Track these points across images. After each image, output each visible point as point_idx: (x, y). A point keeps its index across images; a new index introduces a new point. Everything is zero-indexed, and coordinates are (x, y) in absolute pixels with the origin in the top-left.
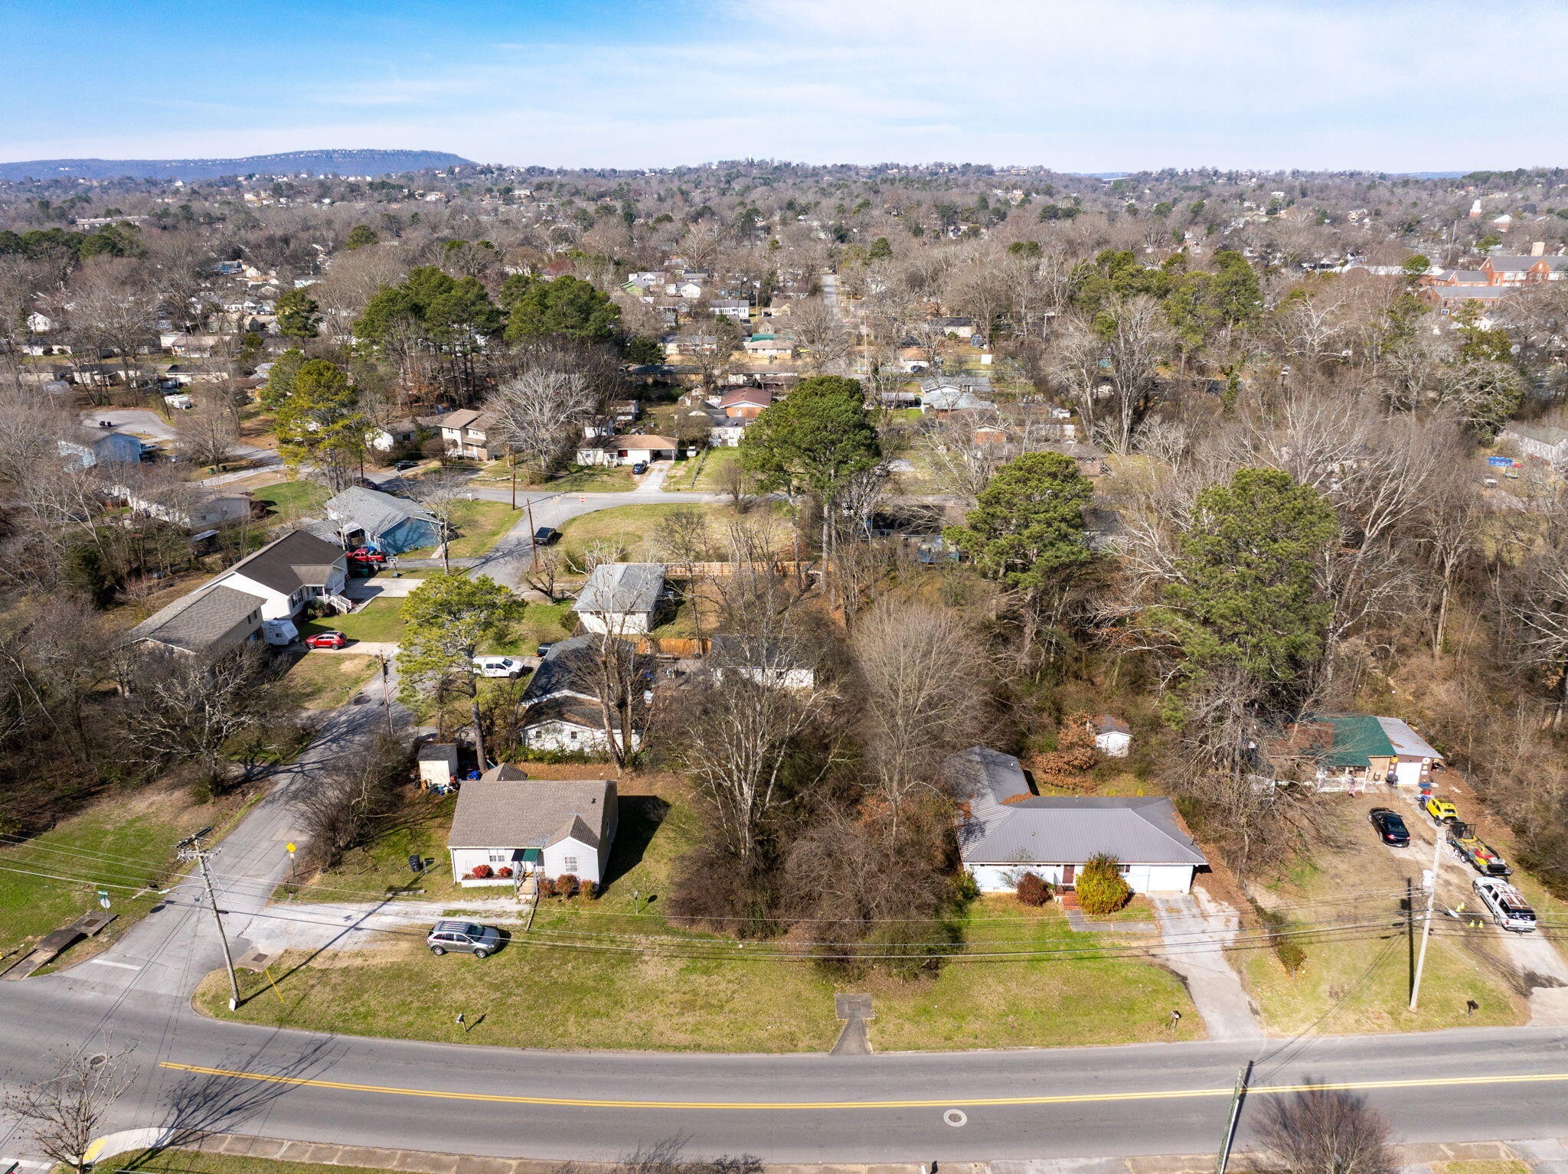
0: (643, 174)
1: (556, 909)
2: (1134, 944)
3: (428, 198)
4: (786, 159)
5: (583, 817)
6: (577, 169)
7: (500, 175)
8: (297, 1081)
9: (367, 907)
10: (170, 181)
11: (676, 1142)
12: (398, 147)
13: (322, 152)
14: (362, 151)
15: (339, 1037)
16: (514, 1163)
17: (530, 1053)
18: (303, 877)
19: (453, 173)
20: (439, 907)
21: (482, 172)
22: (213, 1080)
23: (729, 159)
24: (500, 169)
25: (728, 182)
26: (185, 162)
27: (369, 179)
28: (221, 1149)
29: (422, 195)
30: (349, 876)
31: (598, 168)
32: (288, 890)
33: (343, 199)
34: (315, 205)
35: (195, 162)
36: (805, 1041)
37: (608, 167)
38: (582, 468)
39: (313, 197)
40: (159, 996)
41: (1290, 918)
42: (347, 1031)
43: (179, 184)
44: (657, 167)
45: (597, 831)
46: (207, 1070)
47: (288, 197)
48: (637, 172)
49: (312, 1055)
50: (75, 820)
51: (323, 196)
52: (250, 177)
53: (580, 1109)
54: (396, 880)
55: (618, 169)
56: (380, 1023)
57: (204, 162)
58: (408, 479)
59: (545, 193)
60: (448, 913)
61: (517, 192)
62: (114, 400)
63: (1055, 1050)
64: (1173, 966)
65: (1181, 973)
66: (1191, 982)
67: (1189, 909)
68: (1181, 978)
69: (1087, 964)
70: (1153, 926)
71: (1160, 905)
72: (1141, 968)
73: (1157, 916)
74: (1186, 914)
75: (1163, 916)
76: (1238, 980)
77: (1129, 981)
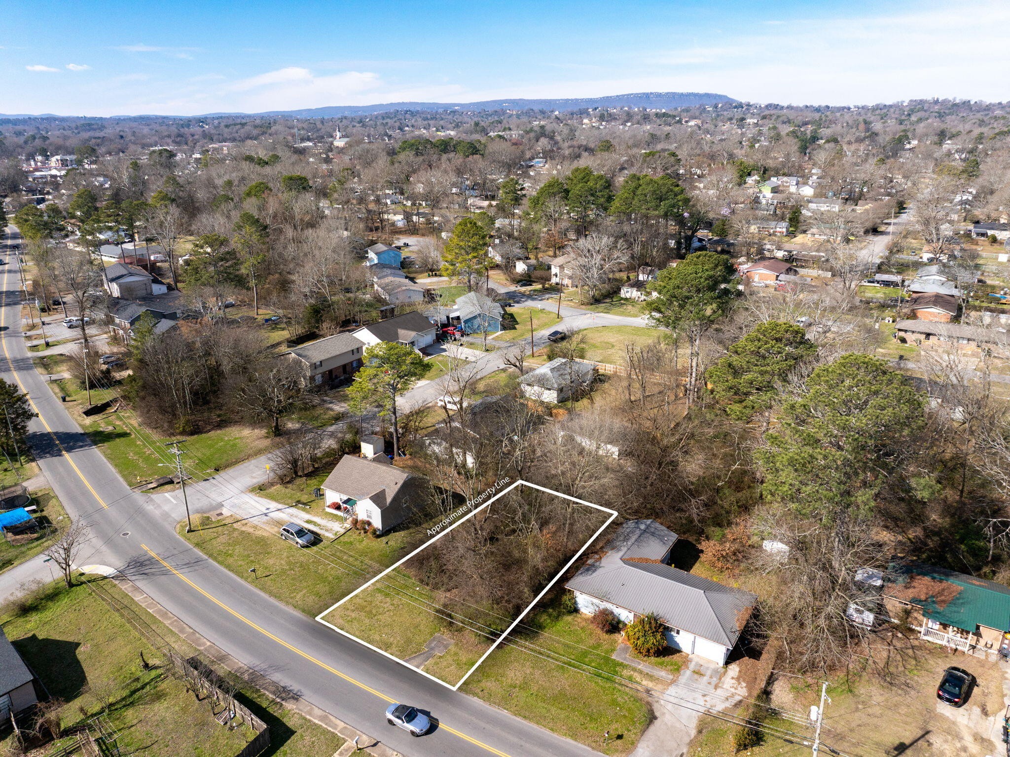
0: (849, 109)
1: (354, 536)
2: (644, 682)
3: (690, 124)
4: (965, 98)
5: (387, 490)
6: (801, 105)
7: (747, 109)
8: (175, 572)
9: (280, 506)
10: (552, 111)
11: (278, 669)
12: (690, 91)
13: (644, 94)
14: (667, 93)
15: (210, 560)
16: (208, 644)
17: (272, 600)
18: (272, 484)
19: (716, 107)
20: (307, 516)
21: (735, 107)
22: (150, 559)
23: (918, 98)
24: (749, 105)
25: (909, 115)
26: (567, 100)
27: (664, 111)
28: (123, 588)
29: (686, 122)
30: (289, 491)
31: (816, 105)
32: (261, 489)
33: (638, 123)
34: (621, 127)
35: (572, 100)
36: (394, 649)
37: (824, 104)
38: (622, 299)
39: (620, 122)
40: (170, 516)
41: (785, 716)
42: (215, 559)
43: (557, 113)
44: (860, 104)
45: (389, 500)
46: (153, 554)
47: (607, 121)
48: (844, 108)
49: (193, 564)
50: (219, 432)
51: (627, 121)
52: (596, 109)
53: (259, 633)
54: (304, 498)
55: (831, 105)
56: (230, 560)
57: (576, 100)
58: (520, 293)
59: (766, 121)
60: (308, 522)
61: (748, 121)
62: (420, 232)
63: (518, 719)
64: (656, 707)
65: (657, 714)
66: (657, 723)
67: (711, 677)
68: (652, 718)
69: (599, 680)
70: (671, 677)
71: (692, 666)
72: (632, 699)
73: (682, 672)
74: (705, 679)
75: (687, 674)
76: (693, 736)
77: (614, 703)
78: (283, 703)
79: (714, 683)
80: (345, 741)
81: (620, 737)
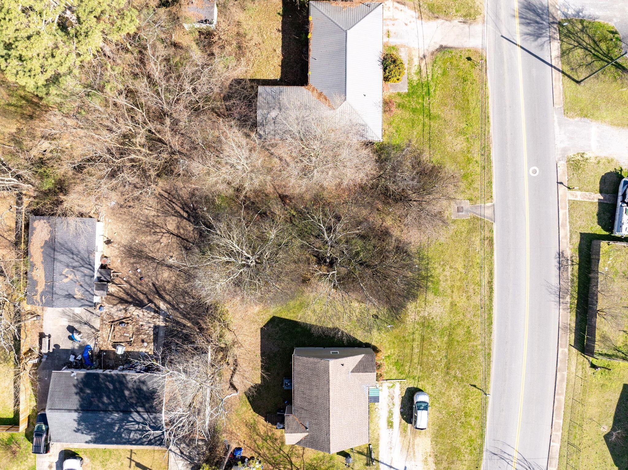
2: (416, 63)
64: (432, 49)
65: (438, 46)
66: (444, 44)
67: (388, 25)
68: (442, 48)
69: (432, 90)
70: (402, 49)
71: (386, 39)
72: (435, 65)
73: (394, 45)
74: (391, 28)
75: (393, 41)
76: (443, 21)
77: (444, 74)
78: (569, 258)
79: (392, 22)
80: (569, 200)
81: (469, 59)
